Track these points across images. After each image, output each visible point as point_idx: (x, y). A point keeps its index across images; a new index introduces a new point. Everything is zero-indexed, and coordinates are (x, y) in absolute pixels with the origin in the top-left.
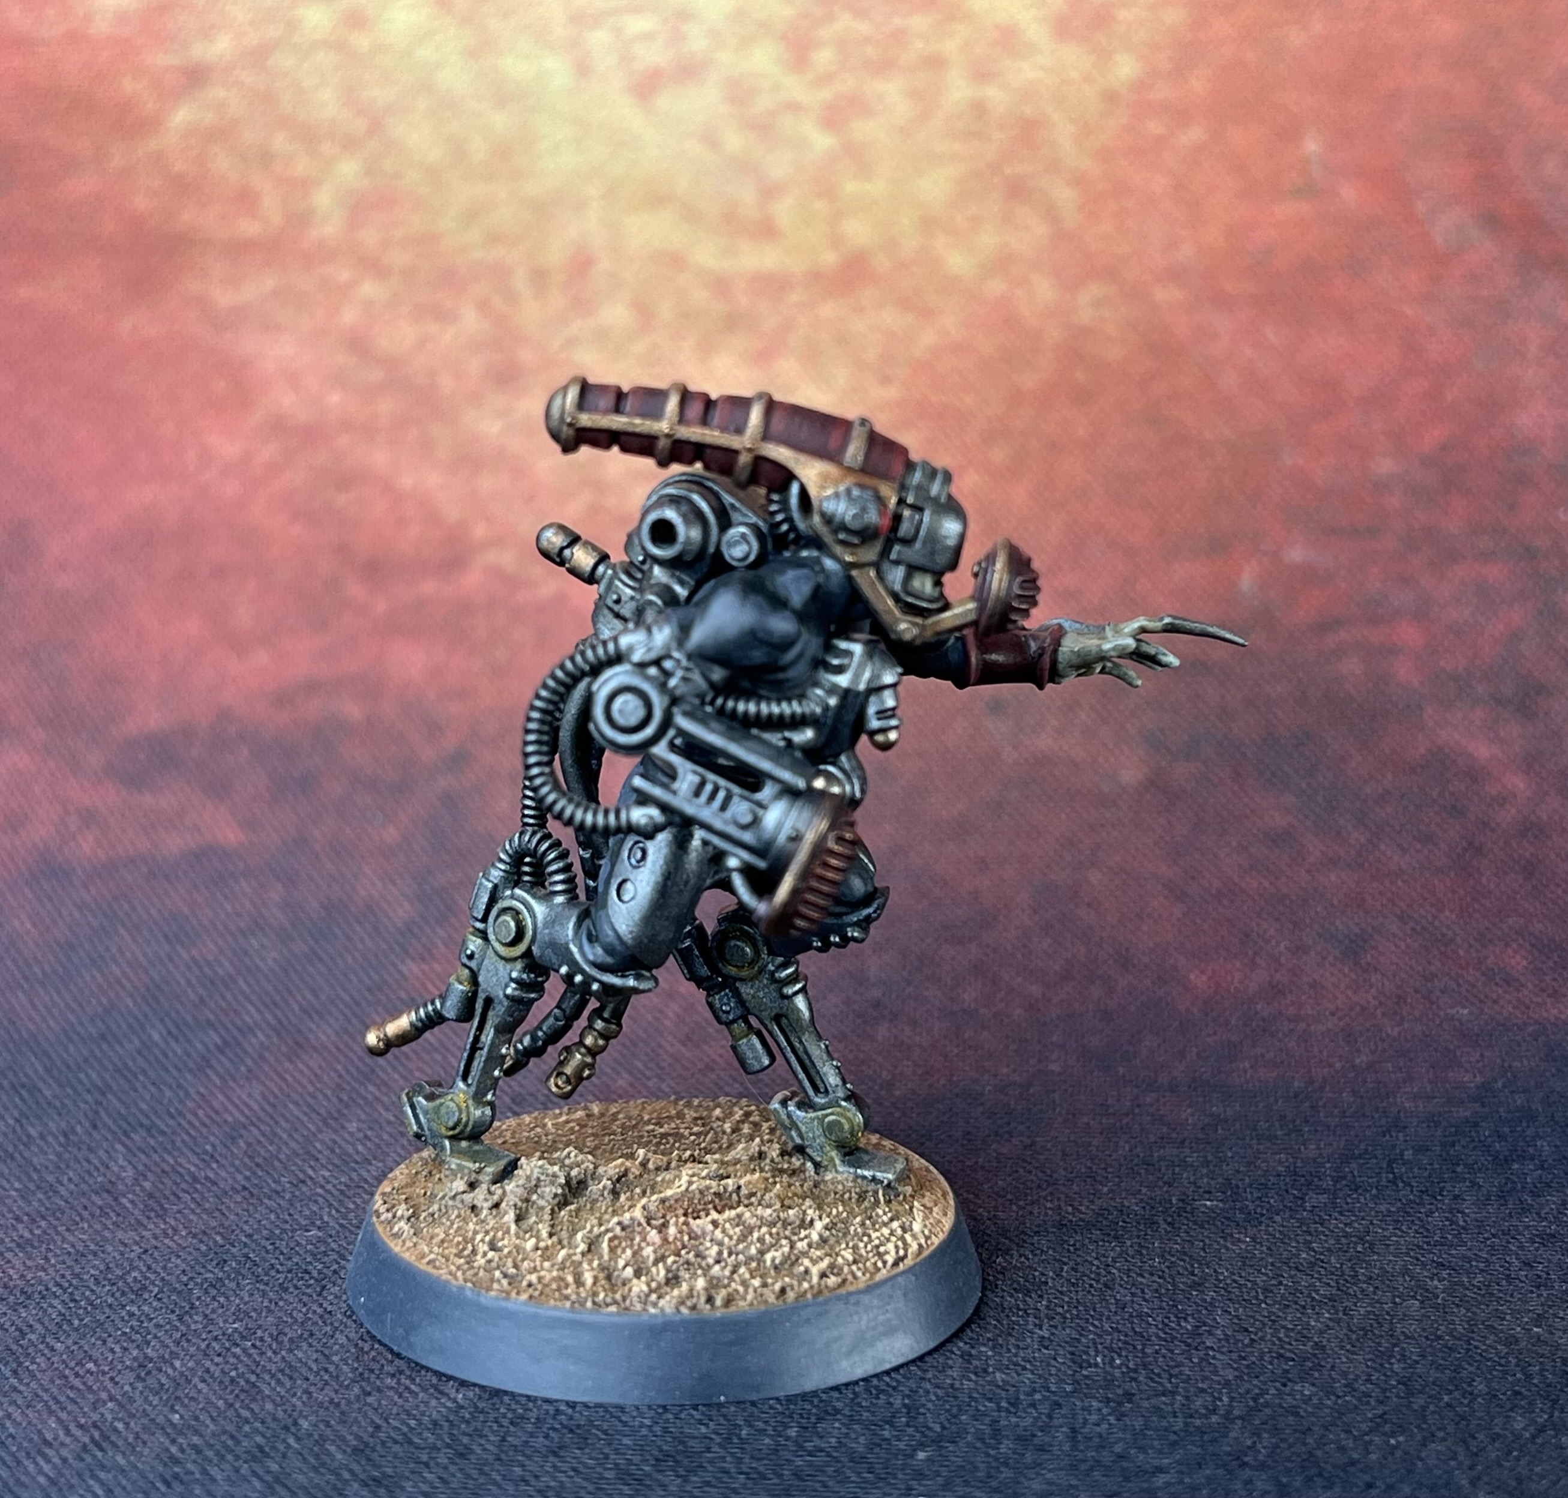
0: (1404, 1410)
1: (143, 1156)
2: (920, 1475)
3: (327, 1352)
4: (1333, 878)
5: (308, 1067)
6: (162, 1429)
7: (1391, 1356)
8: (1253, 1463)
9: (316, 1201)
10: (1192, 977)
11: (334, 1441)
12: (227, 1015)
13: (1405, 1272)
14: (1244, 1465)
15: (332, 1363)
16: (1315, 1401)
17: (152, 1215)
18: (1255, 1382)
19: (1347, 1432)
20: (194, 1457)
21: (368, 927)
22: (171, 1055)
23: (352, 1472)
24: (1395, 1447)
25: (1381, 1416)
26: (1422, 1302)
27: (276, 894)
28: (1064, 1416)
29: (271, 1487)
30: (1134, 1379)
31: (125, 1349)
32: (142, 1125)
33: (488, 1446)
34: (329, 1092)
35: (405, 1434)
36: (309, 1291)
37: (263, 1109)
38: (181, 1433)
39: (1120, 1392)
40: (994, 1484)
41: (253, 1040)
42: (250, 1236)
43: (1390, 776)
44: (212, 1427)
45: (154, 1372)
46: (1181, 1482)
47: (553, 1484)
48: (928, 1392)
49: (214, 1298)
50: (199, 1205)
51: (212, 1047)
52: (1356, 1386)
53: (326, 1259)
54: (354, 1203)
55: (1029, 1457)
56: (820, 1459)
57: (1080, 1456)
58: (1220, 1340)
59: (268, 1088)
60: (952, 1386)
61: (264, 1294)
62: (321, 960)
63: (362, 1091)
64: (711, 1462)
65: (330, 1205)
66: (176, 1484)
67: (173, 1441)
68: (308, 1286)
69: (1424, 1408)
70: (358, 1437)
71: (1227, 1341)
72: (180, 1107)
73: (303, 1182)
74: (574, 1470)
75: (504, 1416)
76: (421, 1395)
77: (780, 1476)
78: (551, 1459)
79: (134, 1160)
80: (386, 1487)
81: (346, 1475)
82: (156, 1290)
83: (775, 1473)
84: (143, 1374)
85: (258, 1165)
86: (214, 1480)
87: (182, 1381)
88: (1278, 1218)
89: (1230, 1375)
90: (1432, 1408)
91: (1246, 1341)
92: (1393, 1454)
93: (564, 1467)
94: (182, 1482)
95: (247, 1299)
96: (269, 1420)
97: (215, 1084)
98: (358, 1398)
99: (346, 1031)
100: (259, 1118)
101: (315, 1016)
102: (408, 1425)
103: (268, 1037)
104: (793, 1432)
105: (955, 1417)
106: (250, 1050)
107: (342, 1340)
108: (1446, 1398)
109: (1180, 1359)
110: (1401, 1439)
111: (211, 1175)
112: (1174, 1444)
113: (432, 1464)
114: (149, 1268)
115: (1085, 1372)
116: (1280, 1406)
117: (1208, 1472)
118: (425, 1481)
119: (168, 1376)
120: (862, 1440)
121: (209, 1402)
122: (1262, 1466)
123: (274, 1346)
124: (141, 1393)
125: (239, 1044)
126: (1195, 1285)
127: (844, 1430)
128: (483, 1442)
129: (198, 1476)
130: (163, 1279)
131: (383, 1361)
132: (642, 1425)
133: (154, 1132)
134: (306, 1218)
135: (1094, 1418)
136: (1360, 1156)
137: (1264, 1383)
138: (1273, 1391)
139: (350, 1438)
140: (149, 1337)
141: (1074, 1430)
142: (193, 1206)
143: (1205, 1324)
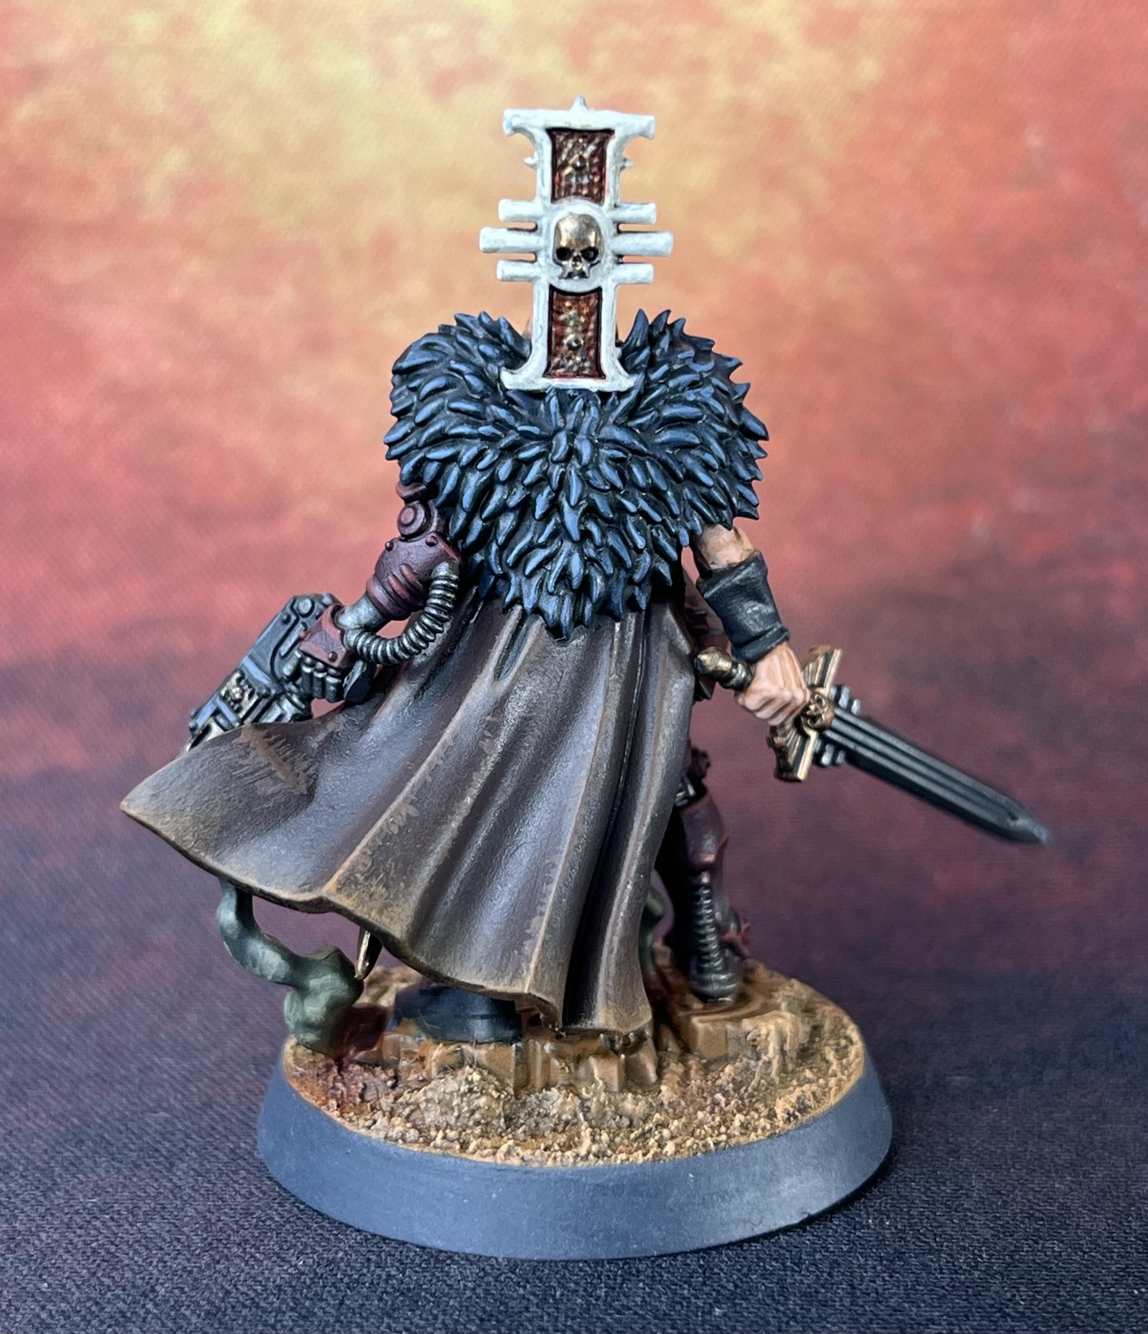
3: (178, 1224)
5: (151, 965)
6: (33, 1296)
7: (1128, 1215)
8: (1013, 1314)
9: (162, 1086)
10: (936, 876)
11: (188, 1306)
12: (77, 919)
14: (1005, 1316)
15: (183, 1233)
16: (1064, 1257)
17: (15, 1100)
18: (1010, 1240)
19: (1095, 1285)
20: (62, 1322)
22: (27, 955)
25: (1123, 1270)
28: (843, 1275)
30: (903, 1240)
33: (328, 1309)
34: (169, 987)
35: (253, 1300)
36: (159, 1168)
37: (111, 1002)
38: (50, 1300)
39: (891, 1251)
41: (101, 942)
42: (104, 1118)
44: (77, 1294)
45: (23, 1244)
49: (74, 1176)
50: (55, 1089)
51: (64, 948)
52: (1099, 1242)
53: (173, 1139)
54: (197, 1087)
55: (813, 1314)
56: (627, 1316)
57: (861, 1310)
58: (976, 1202)
59: (115, 985)
61: (119, 1171)
63: (200, 986)
64: (530, 1321)
65: (175, 1090)
67: (43, 1308)
68: (159, 1164)
70: (209, 1302)
71: (983, 1203)
72: (37, 1003)
73: (150, 1069)
75: (341, 1281)
76: (265, 1262)
78: (386, 1320)
82: (21, 1169)
84: (12, 1246)
85: (109, 1054)
87: (49, 1252)
89: (988, 1233)
91: (1000, 1203)
95: (104, 1175)
97: (68, 982)
98: (208, 1265)
99: (185, 933)
100: (107, 1011)
102: (255, 1290)
103: (114, 939)
104: (601, 1293)
105: (746, 1276)
106: (99, 951)
107: (191, 1212)
109: (942, 1219)
110: (1143, 1290)
111: (66, 1063)
112: (942, 1299)
113: (279, 1326)
114: (14, 1148)
116: (1034, 1262)
119: (35, 1249)
120: (664, 1299)
121: (73, 1271)
123: (130, 1219)
124: (12, 1263)
125: (88, 945)
126: (950, 1153)
127: (647, 1290)
128: (323, 1304)
130: (27, 1158)
131: (229, 1232)
133: (14, 1025)
134: (153, 1100)
135: (870, 1275)
137: (1018, 1241)
138: (1026, 1248)
139: (202, 1303)
140: (16, 1211)
141: (852, 1287)
142: (51, 1092)
143: (962, 1188)
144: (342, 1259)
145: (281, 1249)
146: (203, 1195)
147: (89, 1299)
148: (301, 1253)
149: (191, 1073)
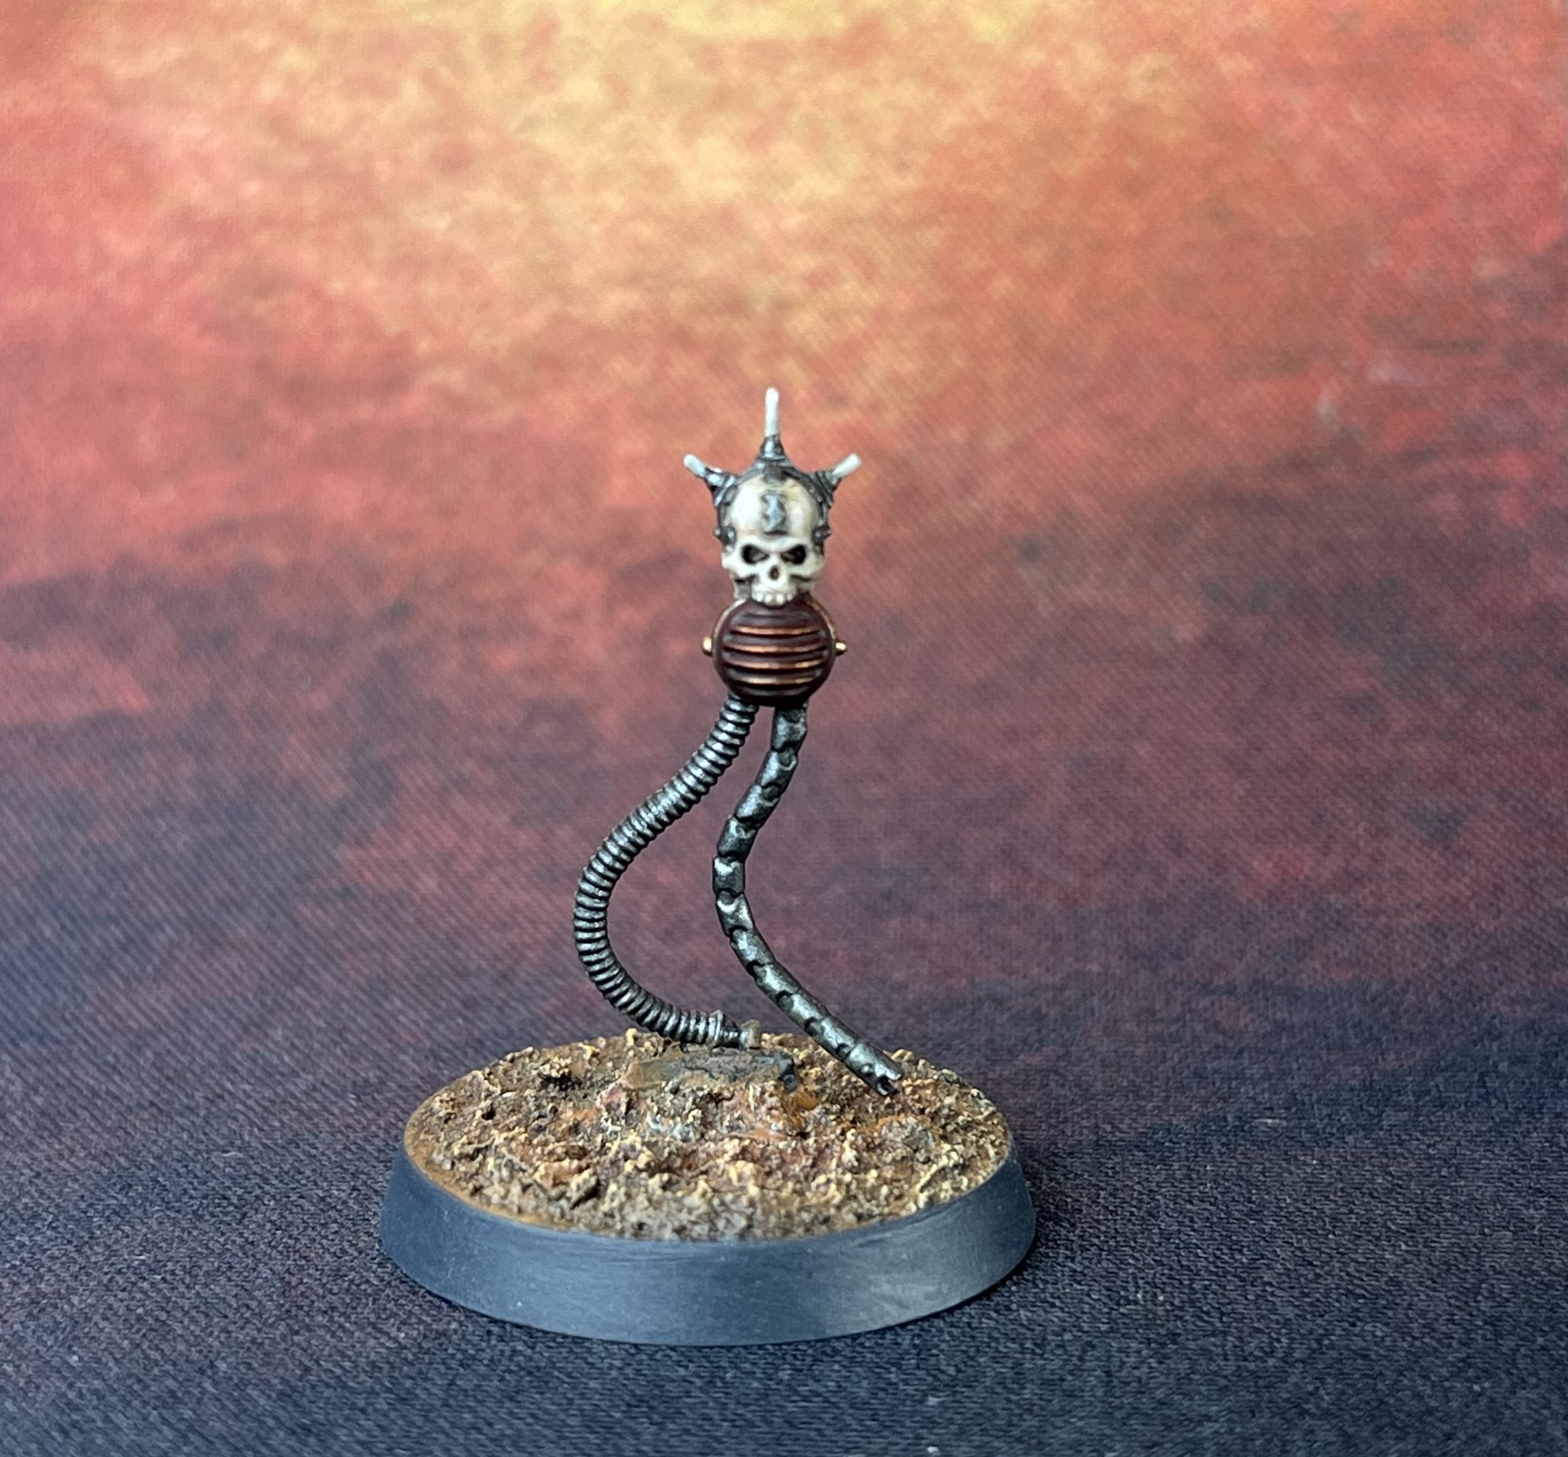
0: (1491, 1353)
1: (34, 1069)
2: (930, 1422)
3: (248, 1286)
4: (1421, 749)
5: (226, 966)
6: (59, 1371)
7: (1478, 1293)
8: (1314, 1410)
9: (235, 1119)
10: (1255, 864)
11: (256, 1385)
12: (130, 907)
13: (1496, 1199)
14: (1304, 1413)
15: (253, 1298)
16: (1388, 1342)
17: (46, 1134)
18: (1319, 1321)
19: (1426, 1378)
20: (95, 1402)
21: (295, 805)
22: (65, 952)
23: (276, 1418)
24: (1480, 1394)
25: (1463, 1360)
26: (1515, 1233)
27: (187, 768)
28: (1098, 1359)
29: (184, 1436)
30: (1181, 1318)
31: (15, 1284)
32: (32, 1033)
33: (434, 1390)
34: (250, 996)
35: (338, 1377)
36: (227, 1219)
37: (172, 1013)
38: (79, 1376)
39: (1163, 1331)
40: (1016, 1432)
41: (162, 937)
42: (158, 1158)
43: (1490, 632)
44: (116, 1370)
45: (49, 1309)
46: (1231, 1431)
47: (508, 1432)
48: (941, 1331)
49: (117, 1227)
50: (99, 1122)
51: (113, 944)
52: (1436, 1326)
53: (247, 1183)
54: (280, 1121)
55: (1056, 1405)
56: (816, 1404)
57: (1117, 1402)
58: (1280, 1274)
59: (178, 990)
60: (969, 1324)
61: (175, 1223)
62: (239, 844)
63: (289, 995)
64: (692, 1407)
65: (252, 1123)
66: (74, 1433)
67: (71, 1386)
68: (226, 1214)
69: (1515, 1351)
70: (284, 1381)
71: (1289, 1276)
72: (77, 1012)
73: (221, 1097)
74: (532, 1416)
75: (453, 1356)
76: (357, 1334)
77: (770, 1423)
78: (508, 1404)
79: (24, 1073)
80: (317, 1436)
81: (271, 1422)
82: (50, 1218)
83: (765, 1420)
84: (35, 1311)
85: (168, 1078)
86: (118, 1429)
87: (81, 1320)
88: (1350, 1139)
89: (1290, 1313)
90: (1523, 1350)
91: (1310, 1277)
92: (1477, 1402)
93: (522, 1413)
94: (81, 1431)
95: (155, 1227)
96: (182, 1362)
97: (117, 987)
98: (284, 1338)
99: (269, 926)
100: (168, 1024)
101: (235, 911)
102: (342, 1368)
103: (178, 932)
104: (785, 1375)
105: (972, 1358)
106: (158, 947)
107: (267, 1273)
108: (1540, 1340)
109: (1233, 1295)
110: (1487, 1385)
111: (113, 1089)
112: (1223, 1390)
113: (370, 1409)
114: (42, 1193)
115: (1122, 1310)
116: (1349, 1349)
117: (1263, 1421)
118: (362, 1429)
119: (64, 1314)
120: (865, 1383)
121: (111, 1341)
122: (1326, 1414)
123: (187, 1281)
124: (34, 1332)
125: (145, 941)
126: (1251, 1213)
127: (844, 1373)
128: (428, 1385)
129: (100, 1424)
130: (58, 1206)
131: (314, 1297)
132: (611, 1367)
133: (46, 1040)
134: (224, 1137)
135: (1132, 1360)
136: (1446, 1069)
137: (1329, 1322)
138: (1338, 1332)
139: (276, 1381)
140: (42, 1270)
141: (1109, 1374)
142: (93, 1124)
143: (1263, 1257)
144: (455, 1331)
145: (379, 1318)
146: (281, 1253)
147: (130, 1376)
148: (404, 1323)
149: (273, 1102)
